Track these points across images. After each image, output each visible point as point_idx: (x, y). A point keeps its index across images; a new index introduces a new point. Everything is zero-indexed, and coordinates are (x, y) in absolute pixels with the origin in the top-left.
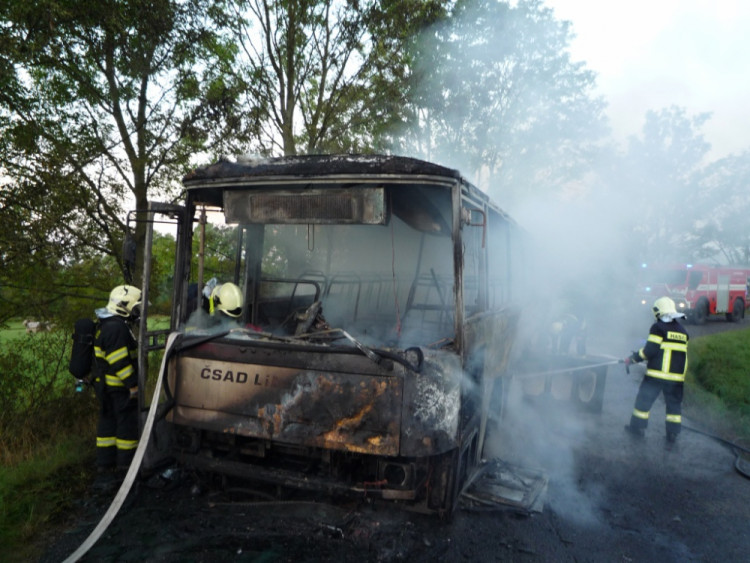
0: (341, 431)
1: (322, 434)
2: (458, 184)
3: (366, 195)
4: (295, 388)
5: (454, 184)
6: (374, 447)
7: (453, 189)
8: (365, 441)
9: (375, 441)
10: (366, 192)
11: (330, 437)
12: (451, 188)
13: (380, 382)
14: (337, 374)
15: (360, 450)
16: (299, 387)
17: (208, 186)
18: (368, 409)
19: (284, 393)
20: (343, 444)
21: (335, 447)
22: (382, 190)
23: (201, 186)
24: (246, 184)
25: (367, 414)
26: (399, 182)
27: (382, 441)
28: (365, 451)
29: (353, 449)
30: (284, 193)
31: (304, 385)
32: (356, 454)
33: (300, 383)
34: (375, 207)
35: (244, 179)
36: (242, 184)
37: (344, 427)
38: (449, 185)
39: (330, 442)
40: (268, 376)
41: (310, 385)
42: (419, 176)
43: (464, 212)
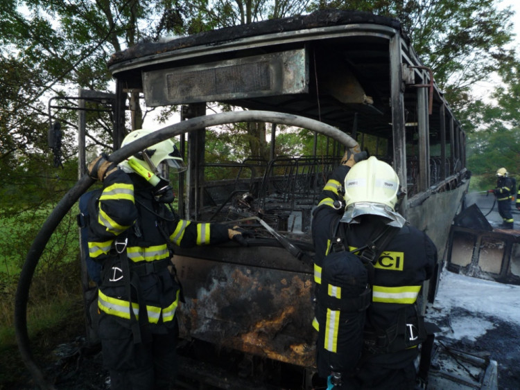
0: (260, 334)
1: (239, 335)
2: (397, 35)
3: (284, 59)
4: (211, 282)
5: (392, 35)
6: (297, 356)
7: (391, 42)
8: (287, 349)
9: (299, 349)
10: (285, 55)
11: (249, 339)
12: (388, 41)
13: (305, 281)
14: (254, 268)
15: (281, 358)
16: (215, 281)
17: (128, 68)
18: (290, 310)
19: (199, 287)
20: (262, 349)
21: (253, 351)
22: (303, 52)
23: (121, 70)
24: (161, 61)
25: (289, 317)
26: (323, 37)
27: (306, 350)
28: (287, 361)
29: (273, 356)
30: (198, 68)
31: (220, 280)
32: (277, 362)
33: (216, 277)
34: (296, 73)
35: (157, 56)
36: (156, 62)
37: (263, 329)
38: (386, 37)
39: (248, 344)
40: (183, 267)
41: (226, 279)
42: (347, 26)
43: (406, 70)
